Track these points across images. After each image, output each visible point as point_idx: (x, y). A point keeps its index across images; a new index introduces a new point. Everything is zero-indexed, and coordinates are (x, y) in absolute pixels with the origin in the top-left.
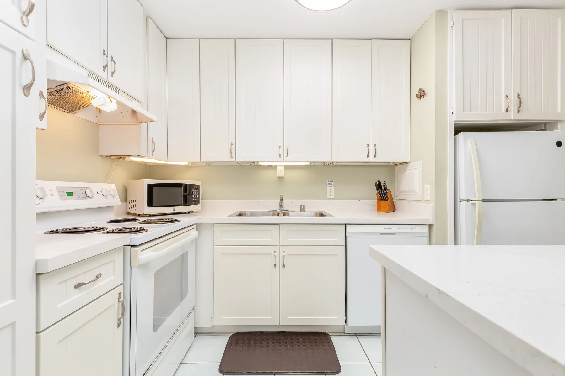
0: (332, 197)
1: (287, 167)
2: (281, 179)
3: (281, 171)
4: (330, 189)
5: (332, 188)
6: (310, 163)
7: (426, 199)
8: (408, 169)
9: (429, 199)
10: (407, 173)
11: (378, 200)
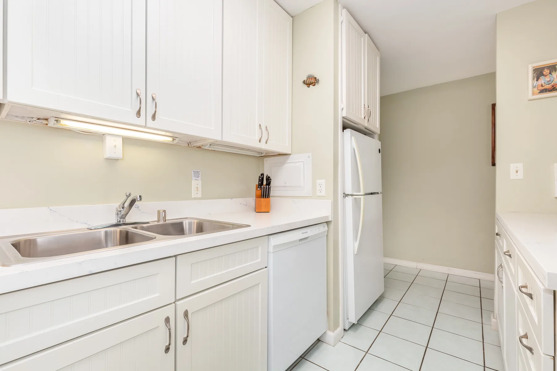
0: (200, 195)
1: (126, 140)
2: (112, 161)
3: (115, 146)
4: (196, 184)
5: (199, 182)
6: (174, 140)
7: (318, 194)
8: (288, 162)
9: (323, 193)
10: (287, 165)
11: (257, 197)
